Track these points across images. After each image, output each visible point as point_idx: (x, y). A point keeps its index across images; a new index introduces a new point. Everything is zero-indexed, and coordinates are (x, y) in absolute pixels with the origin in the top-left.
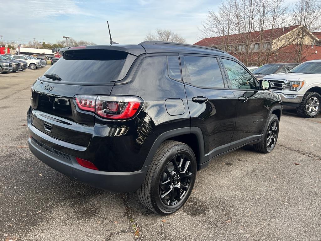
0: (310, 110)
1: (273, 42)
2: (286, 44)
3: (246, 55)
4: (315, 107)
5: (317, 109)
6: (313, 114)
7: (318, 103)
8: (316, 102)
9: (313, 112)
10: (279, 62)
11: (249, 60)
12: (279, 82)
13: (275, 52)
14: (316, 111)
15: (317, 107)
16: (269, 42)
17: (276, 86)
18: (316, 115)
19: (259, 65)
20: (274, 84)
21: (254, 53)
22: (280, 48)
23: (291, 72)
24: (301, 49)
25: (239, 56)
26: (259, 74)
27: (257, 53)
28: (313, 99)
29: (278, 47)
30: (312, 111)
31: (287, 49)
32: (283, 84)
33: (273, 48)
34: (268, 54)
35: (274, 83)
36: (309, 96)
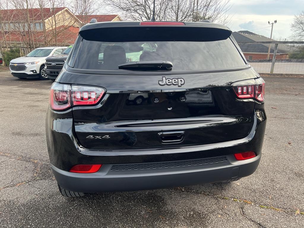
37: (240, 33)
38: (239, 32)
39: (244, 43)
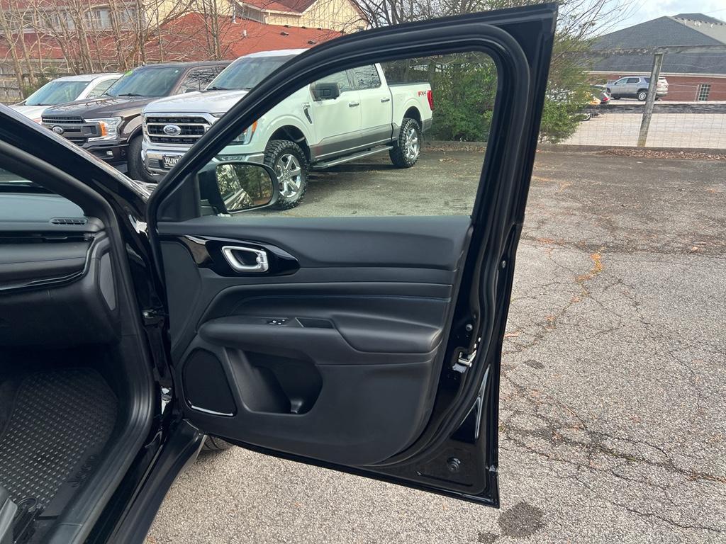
0: (286, 189)
1: (143, 6)
2: (177, 11)
3: (79, 41)
4: (294, 178)
5: (298, 184)
6: (293, 196)
7: (298, 168)
8: (293, 167)
9: (294, 193)
10: (172, 58)
11: (92, 55)
12: (192, 120)
13: (155, 31)
14: (298, 187)
15: (298, 178)
16: (135, 6)
17: (188, 133)
18: (301, 198)
19: (122, 68)
20: (179, 129)
21: (103, 34)
22: (166, 21)
23: (215, 89)
24: (216, 23)
25: (61, 43)
26: (130, 95)
27: (109, 33)
28: (285, 160)
29: (161, 18)
30: (290, 190)
31: (182, 24)
32: (205, 126)
33: (147, 19)
34: (141, 36)
35: (179, 126)
36: (275, 152)
37: (679, 20)
38: (676, 17)
39: (678, 50)
